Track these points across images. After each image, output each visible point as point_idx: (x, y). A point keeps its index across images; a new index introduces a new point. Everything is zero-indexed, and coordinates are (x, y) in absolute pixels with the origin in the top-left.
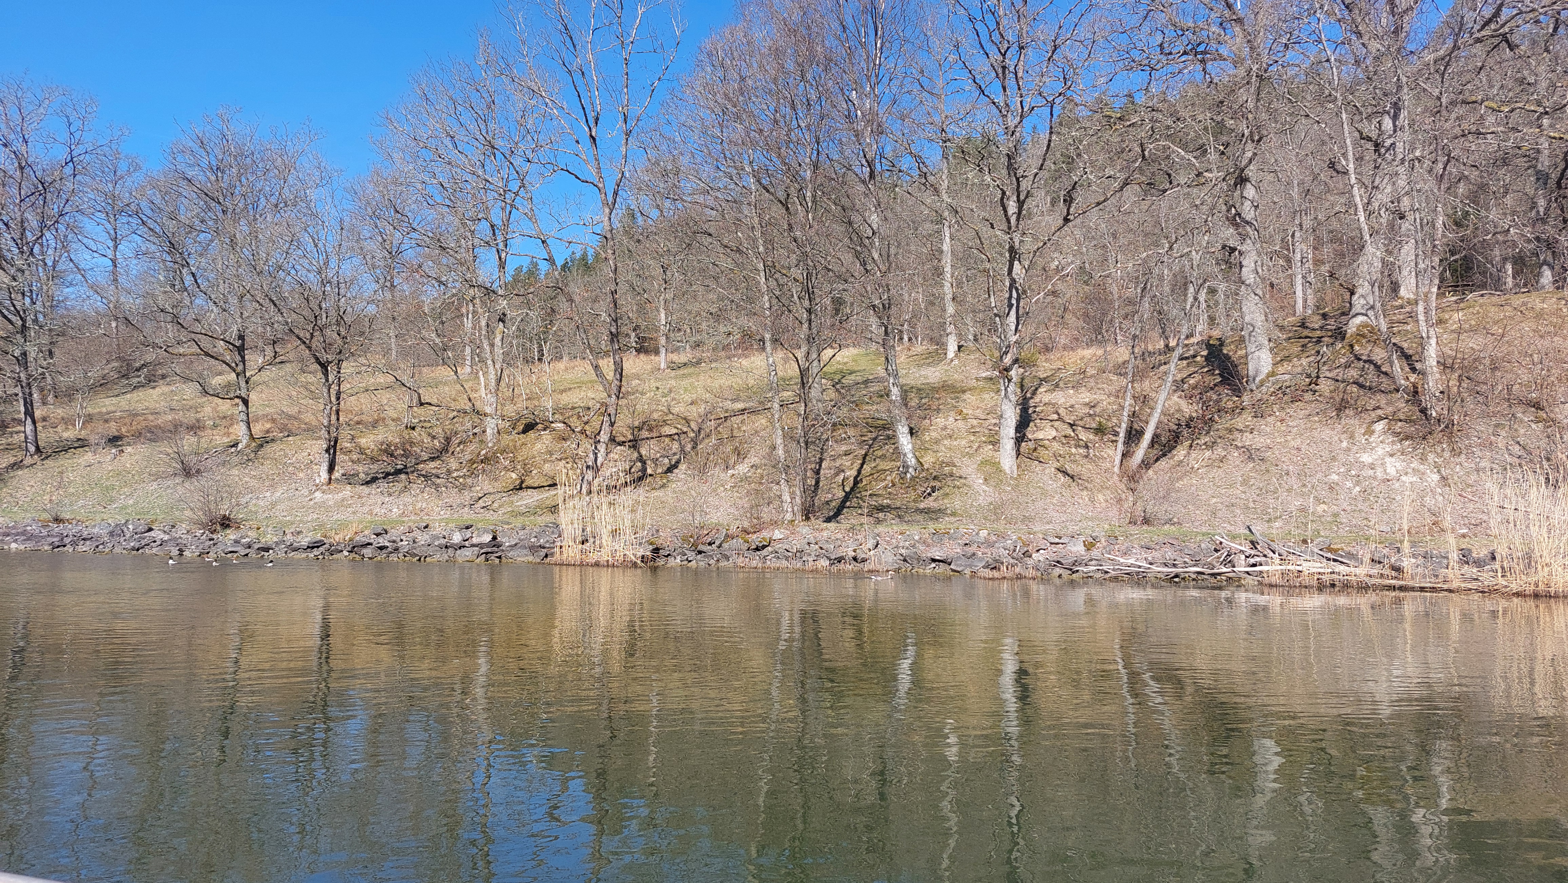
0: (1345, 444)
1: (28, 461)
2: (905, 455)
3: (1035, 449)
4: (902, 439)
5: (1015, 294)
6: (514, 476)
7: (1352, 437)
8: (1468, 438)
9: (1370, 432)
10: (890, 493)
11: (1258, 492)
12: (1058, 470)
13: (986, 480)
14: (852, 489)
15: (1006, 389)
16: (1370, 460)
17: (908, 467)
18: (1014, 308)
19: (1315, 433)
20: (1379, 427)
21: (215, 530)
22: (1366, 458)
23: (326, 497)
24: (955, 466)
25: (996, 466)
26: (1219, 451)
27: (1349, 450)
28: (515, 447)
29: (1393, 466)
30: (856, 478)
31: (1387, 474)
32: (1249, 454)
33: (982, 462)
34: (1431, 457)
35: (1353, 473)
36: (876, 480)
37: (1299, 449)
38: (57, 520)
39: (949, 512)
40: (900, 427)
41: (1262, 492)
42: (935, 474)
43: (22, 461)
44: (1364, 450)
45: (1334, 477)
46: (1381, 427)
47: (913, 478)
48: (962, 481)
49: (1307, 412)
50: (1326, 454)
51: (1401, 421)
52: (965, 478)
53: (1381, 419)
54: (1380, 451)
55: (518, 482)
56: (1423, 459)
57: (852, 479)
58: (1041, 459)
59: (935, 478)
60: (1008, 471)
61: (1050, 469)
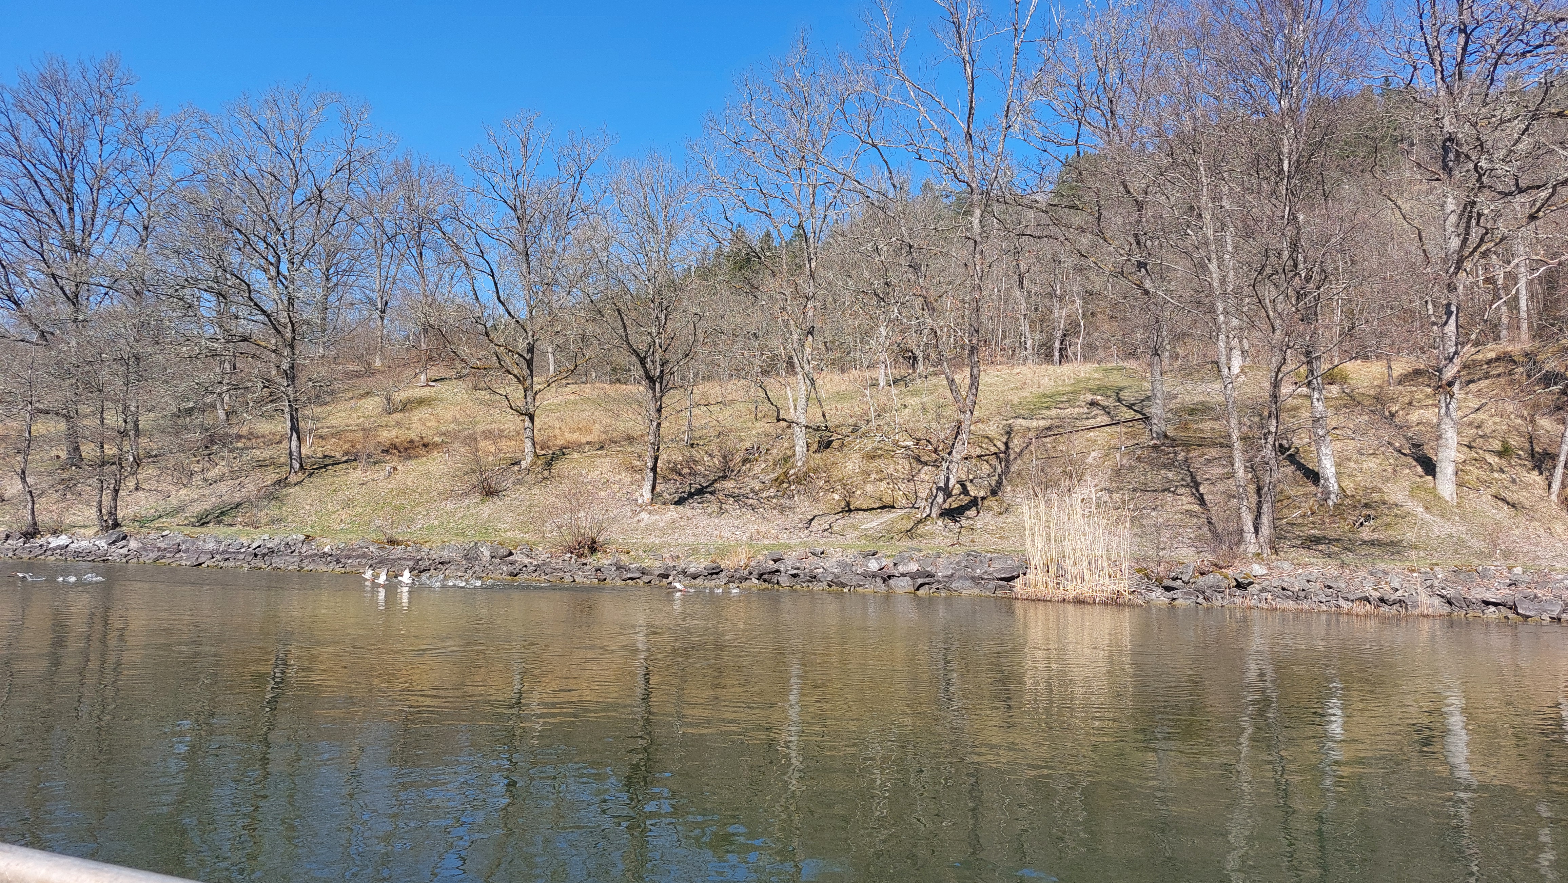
1: (293, 478)
2: (1326, 479)
4: (1325, 462)
6: (836, 497)
12: (1496, 497)
13: (1426, 508)
15: (1447, 407)
17: (1329, 493)
18: (1454, 316)
21: (582, 555)
23: (654, 518)
24: (1384, 492)
25: (1432, 492)
28: (825, 465)
36: (1287, 507)
38: (392, 542)
42: (1363, 501)
43: (286, 478)
48: (1400, 509)
52: (1402, 506)
55: (843, 504)
59: (1366, 505)
60: (1448, 499)
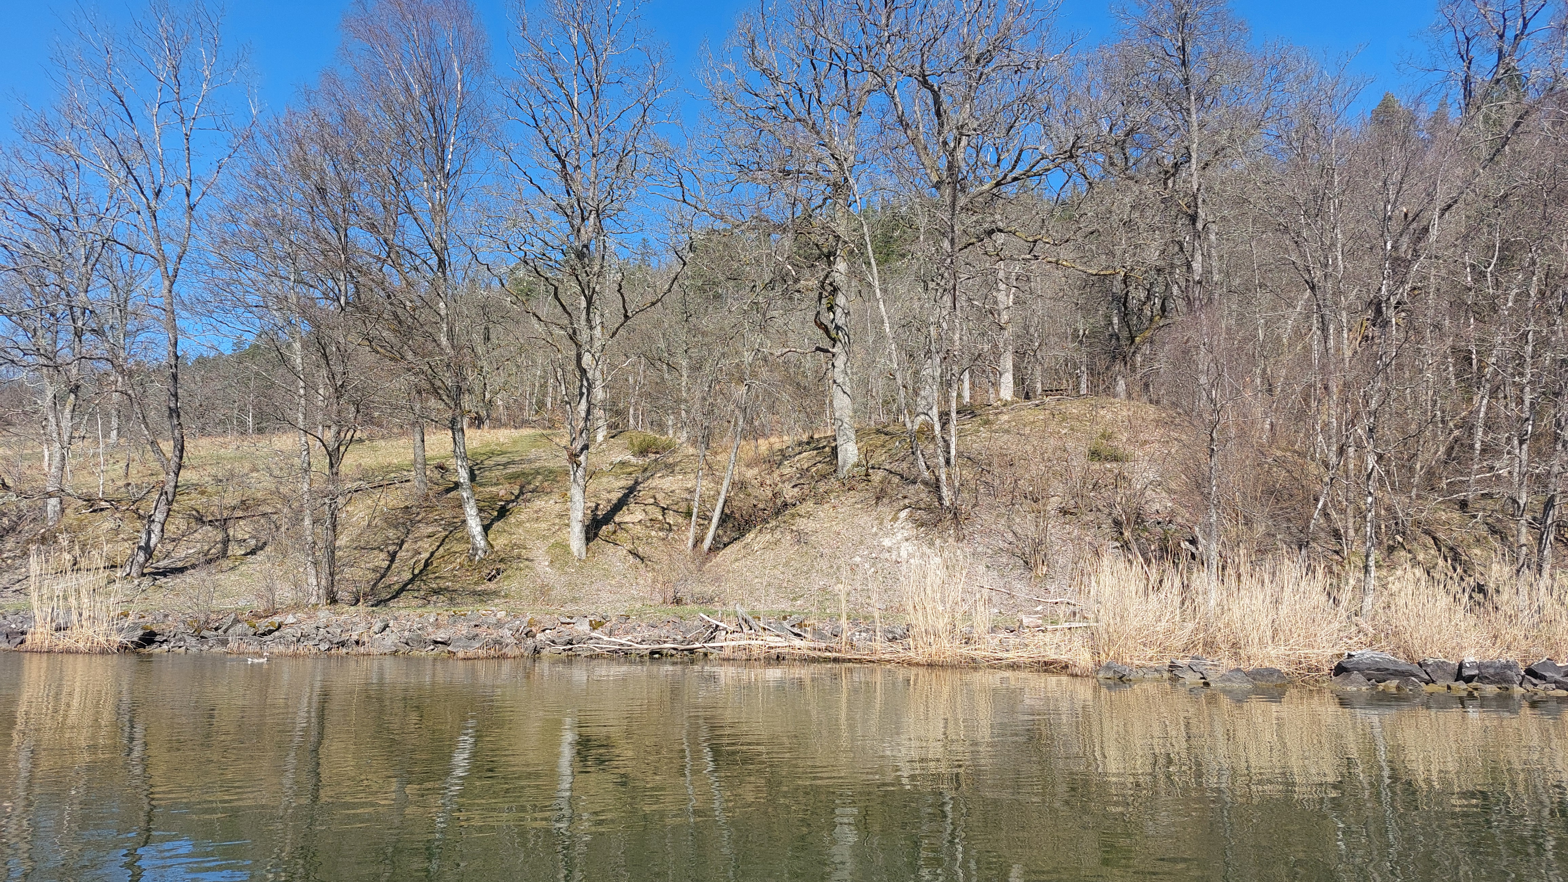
0: (875, 529)
2: (474, 537)
3: (615, 532)
4: (470, 522)
5: (585, 383)
7: (881, 524)
8: (973, 525)
9: (895, 519)
10: (455, 576)
11: (794, 572)
12: (630, 552)
13: (552, 562)
14: (421, 572)
15: (574, 474)
16: (889, 544)
17: (477, 549)
18: (585, 396)
19: (856, 520)
20: (903, 514)
22: (887, 542)
24: (526, 548)
25: (565, 547)
26: (778, 535)
27: (876, 534)
29: (906, 549)
30: (427, 561)
31: (900, 557)
32: (800, 538)
33: (552, 546)
34: (938, 542)
35: (874, 555)
36: (446, 562)
37: (839, 534)
39: (503, 594)
40: (468, 509)
41: (797, 573)
42: (504, 556)
44: (886, 535)
45: (858, 559)
46: (905, 514)
47: (481, 560)
48: (527, 563)
49: (854, 500)
50: (857, 538)
51: (920, 509)
52: (532, 560)
53: (906, 507)
54: (899, 536)
56: (931, 544)
57: (423, 561)
58: (618, 542)
59: (502, 560)
60: (576, 554)
61: (622, 552)
